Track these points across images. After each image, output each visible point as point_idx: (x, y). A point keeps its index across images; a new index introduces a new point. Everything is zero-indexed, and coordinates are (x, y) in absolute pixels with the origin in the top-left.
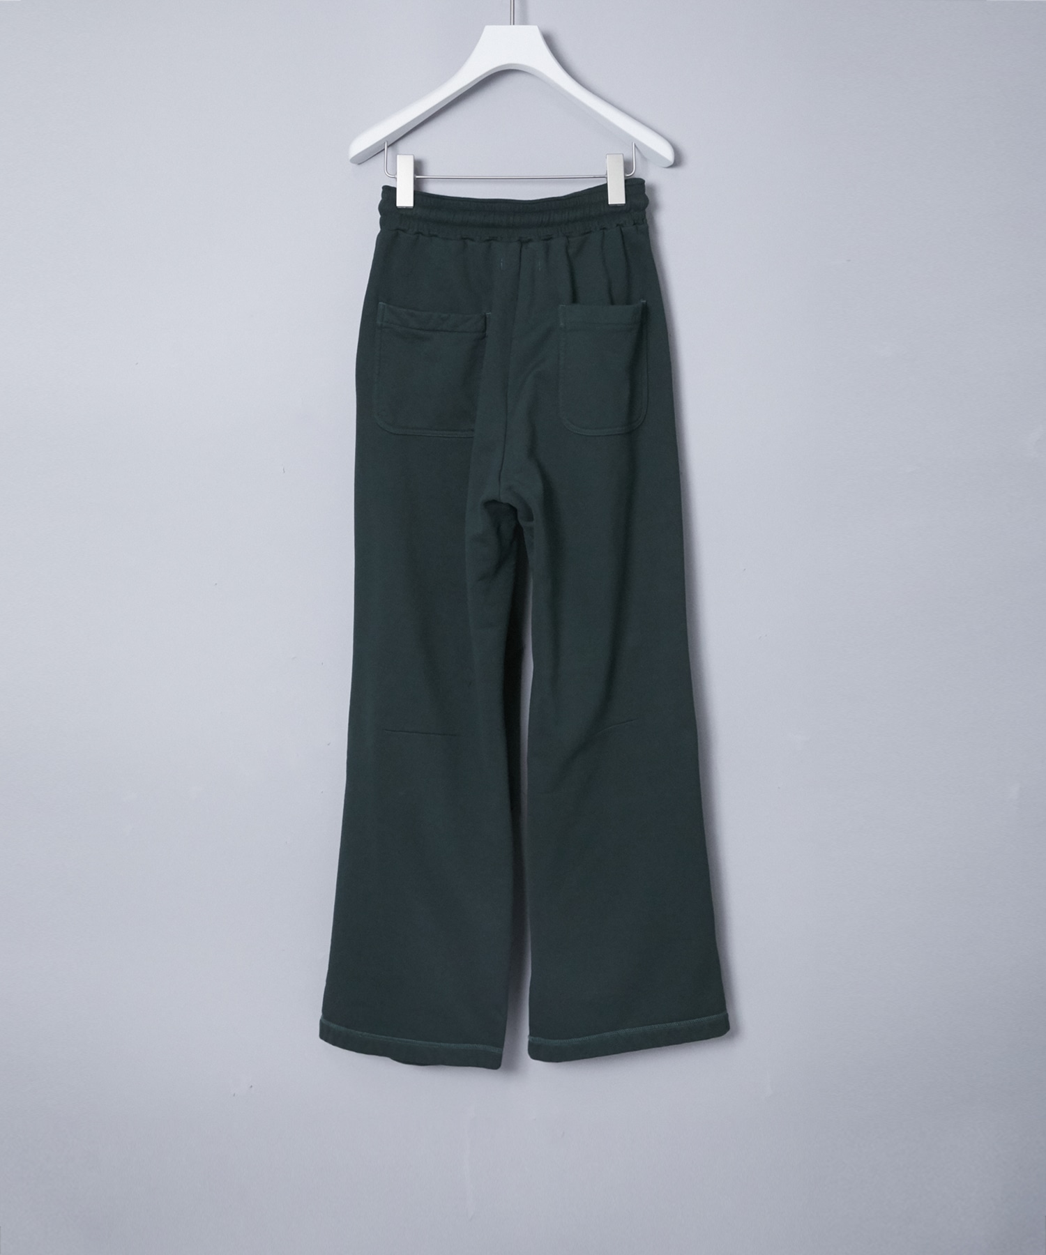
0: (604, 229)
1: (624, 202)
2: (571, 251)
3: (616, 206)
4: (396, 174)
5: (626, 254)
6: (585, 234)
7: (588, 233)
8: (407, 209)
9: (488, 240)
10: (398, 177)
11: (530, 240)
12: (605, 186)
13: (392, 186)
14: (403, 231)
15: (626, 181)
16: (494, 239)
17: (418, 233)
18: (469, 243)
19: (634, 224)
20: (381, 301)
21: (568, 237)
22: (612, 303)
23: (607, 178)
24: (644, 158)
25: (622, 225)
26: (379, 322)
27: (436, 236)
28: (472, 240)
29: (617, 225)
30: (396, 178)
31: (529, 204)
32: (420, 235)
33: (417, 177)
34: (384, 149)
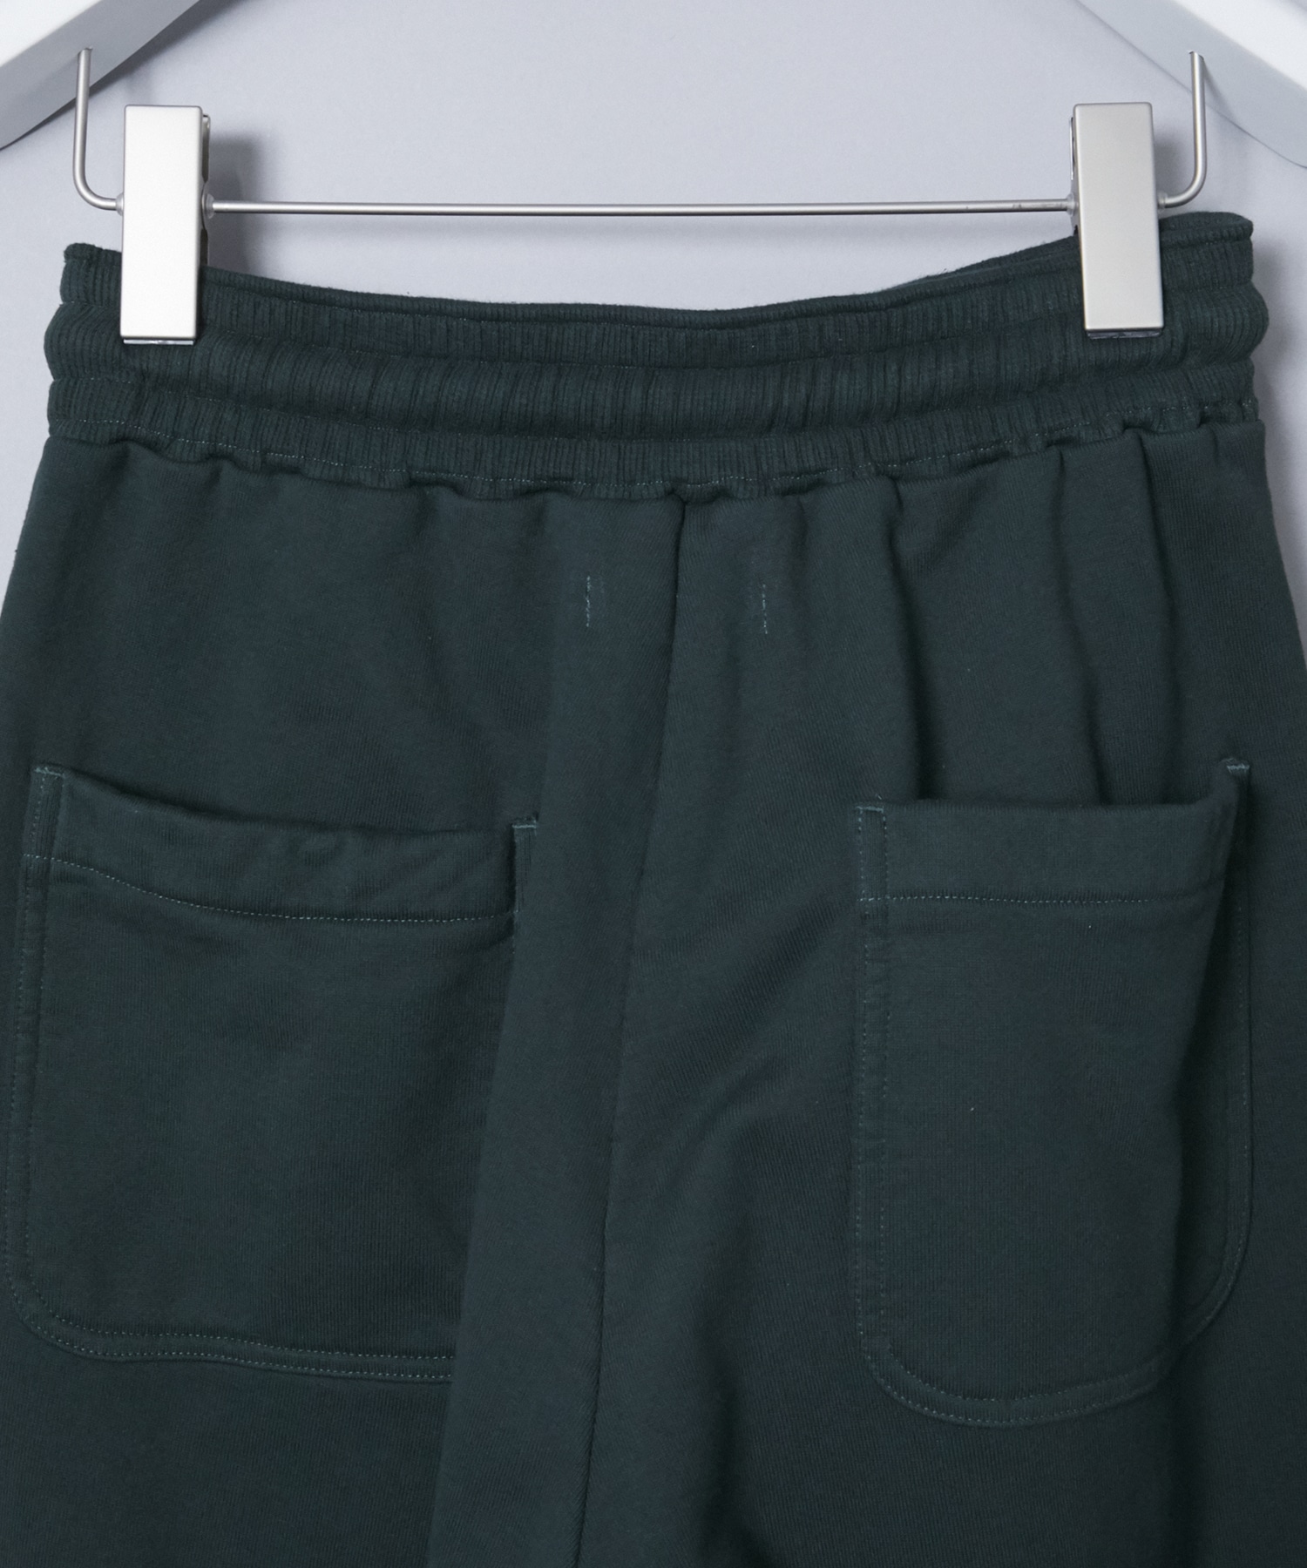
0: (1062, 442)
1: (1157, 322)
2: (911, 545)
3: (1117, 339)
4: (122, 195)
5: (1162, 554)
6: (974, 464)
7: (986, 461)
8: (164, 350)
9: (529, 492)
10: (128, 205)
11: (721, 494)
12: (1069, 249)
13: (106, 246)
14: (152, 446)
15: (1163, 225)
16: (556, 485)
17: (213, 456)
18: (446, 501)
19: (1204, 420)
20: (43, 763)
21: (894, 479)
22: (1104, 795)
23: (1076, 211)
24: (1233, 128)
25: (1146, 427)
26: (32, 858)
27: (294, 471)
28: (457, 489)
29: (1126, 426)
30: (120, 211)
31: (721, 327)
32: (226, 467)
33: (217, 206)
34: (72, 105)
